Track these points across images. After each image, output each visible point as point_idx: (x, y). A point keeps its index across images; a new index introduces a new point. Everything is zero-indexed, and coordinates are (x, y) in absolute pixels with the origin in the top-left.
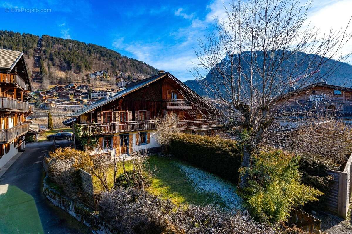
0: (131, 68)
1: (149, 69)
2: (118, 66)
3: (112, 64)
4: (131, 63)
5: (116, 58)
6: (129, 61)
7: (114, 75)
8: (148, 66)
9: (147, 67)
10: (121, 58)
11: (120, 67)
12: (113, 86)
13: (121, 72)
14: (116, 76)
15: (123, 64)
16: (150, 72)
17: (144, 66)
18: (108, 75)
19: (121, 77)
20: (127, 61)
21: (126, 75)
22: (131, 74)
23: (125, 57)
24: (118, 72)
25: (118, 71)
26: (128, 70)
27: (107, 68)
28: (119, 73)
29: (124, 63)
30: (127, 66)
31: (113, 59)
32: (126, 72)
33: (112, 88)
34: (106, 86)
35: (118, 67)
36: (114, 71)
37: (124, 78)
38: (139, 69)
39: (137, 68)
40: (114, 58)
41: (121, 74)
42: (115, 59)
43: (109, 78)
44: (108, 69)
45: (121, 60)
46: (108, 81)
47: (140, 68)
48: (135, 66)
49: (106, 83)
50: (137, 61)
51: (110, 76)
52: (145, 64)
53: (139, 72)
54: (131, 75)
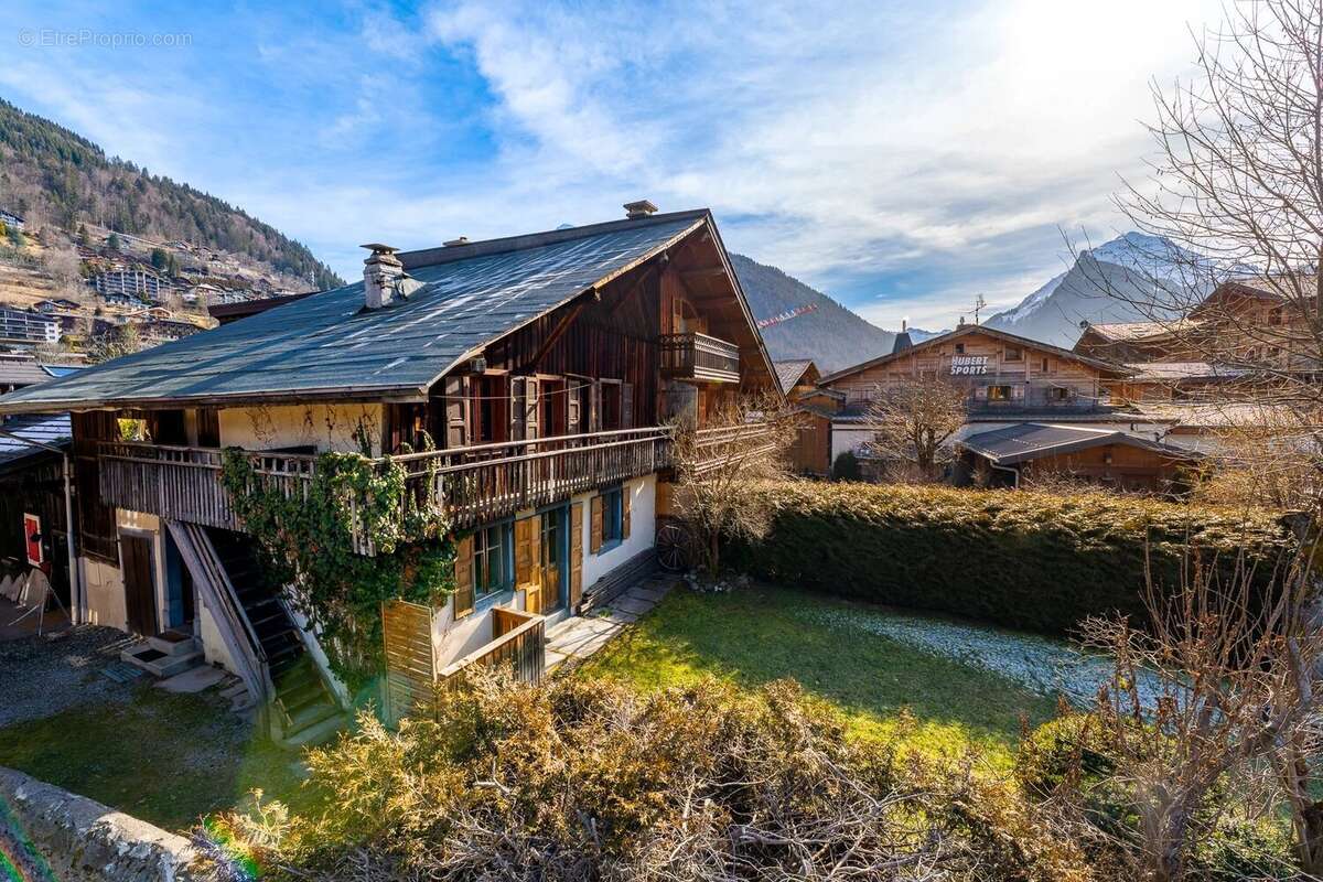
0: (166, 219)
1: (262, 237)
2: (91, 201)
3: (52, 185)
4: (166, 199)
5: (77, 161)
6: (152, 191)
7: (64, 240)
8: (254, 224)
9: (249, 228)
10: (105, 166)
11: (101, 204)
12: (64, 285)
13: (110, 228)
14: (82, 242)
15: (120, 195)
16: (266, 250)
17: (236, 218)
18: (25, 234)
19: (111, 249)
20: (140, 185)
21: (141, 245)
22: (171, 245)
23: (130, 168)
24: (89, 227)
25: (94, 223)
26: (151, 227)
27: (21, 201)
28: (98, 235)
29: (124, 193)
30: (143, 209)
31: (57, 164)
32: (138, 230)
33: (60, 295)
34: (20, 284)
35: (89, 205)
36: (66, 221)
37: (129, 258)
38: (211, 228)
39: (199, 224)
40: (67, 159)
41: (112, 239)
42: (69, 164)
43: (36, 250)
44: (23, 206)
45: (104, 177)
46: (31, 262)
47: (215, 225)
48: (189, 214)
49: (13, 270)
50: (198, 195)
51: (40, 238)
52: (242, 214)
53: (213, 244)
54: (168, 250)
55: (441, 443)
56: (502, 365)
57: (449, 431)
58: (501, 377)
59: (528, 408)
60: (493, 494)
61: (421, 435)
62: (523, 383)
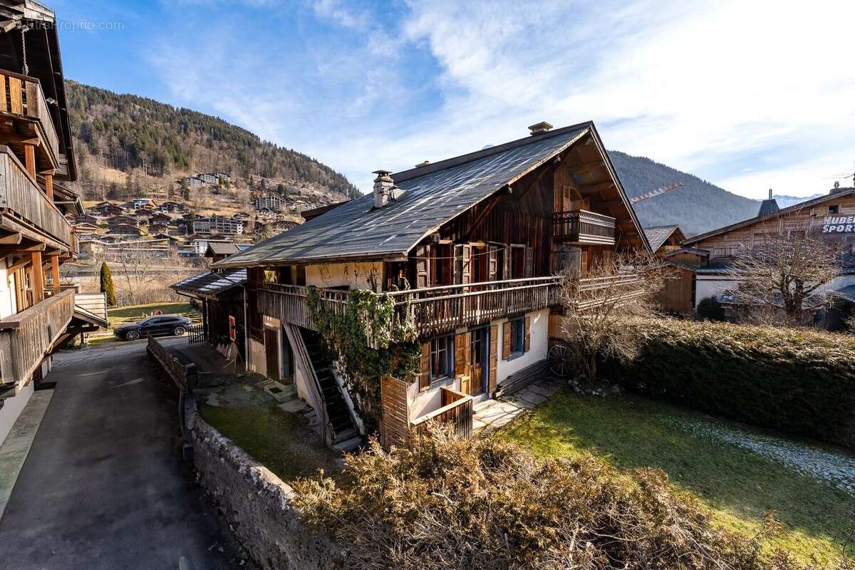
0: (284, 169)
1: (324, 173)
2: (255, 164)
3: (241, 159)
4: (284, 158)
5: (250, 145)
6: (278, 154)
7: (244, 184)
8: (321, 166)
9: (319, 169)
10: (260, 145)
11: (258, 165)
12: (244, 206)
13: (261, 176)
14: (251, 184)
15: (265, 159)
16: (326, 180)
17: (314, 165)
18: (231, 183)
19: (262, 187)
20: (274, 153)
21: (273, 183)
22: (285, 182)
23: (270, 145)
24: (254, 176)
25: (255, 174)
26: (277, 173)
27: (229, 167)
28: (257, 179)
29: (267, 157)
30: (274, 164)
31: (242, 148)
32: (272, 176)
33: (242, 211)
34: (228, 206)
35: (254, 166)
36: (245, 174)
37: (269, 190)
38: (302, 171)
39: (298, 169)
40: (245, 144)
41: (262, 181)
42: (247, 146)
43: (234, 190)
44: (230, 169)
45: (259, 151)
46: (233, 196)
47: (304, 169)
48: (293, 165)
49: (226, 200)
50: (297, 154)
51: (236, 184)
52: (316, 161)
53: (303, 179)
54: (284, 184)
55: (414, 286)
56: (449, 238)
57: (418, 278)
58: (448, 245)
59: (464, 264)
60: (443, 318)
61: (403, 280)
62: (461, 249)
